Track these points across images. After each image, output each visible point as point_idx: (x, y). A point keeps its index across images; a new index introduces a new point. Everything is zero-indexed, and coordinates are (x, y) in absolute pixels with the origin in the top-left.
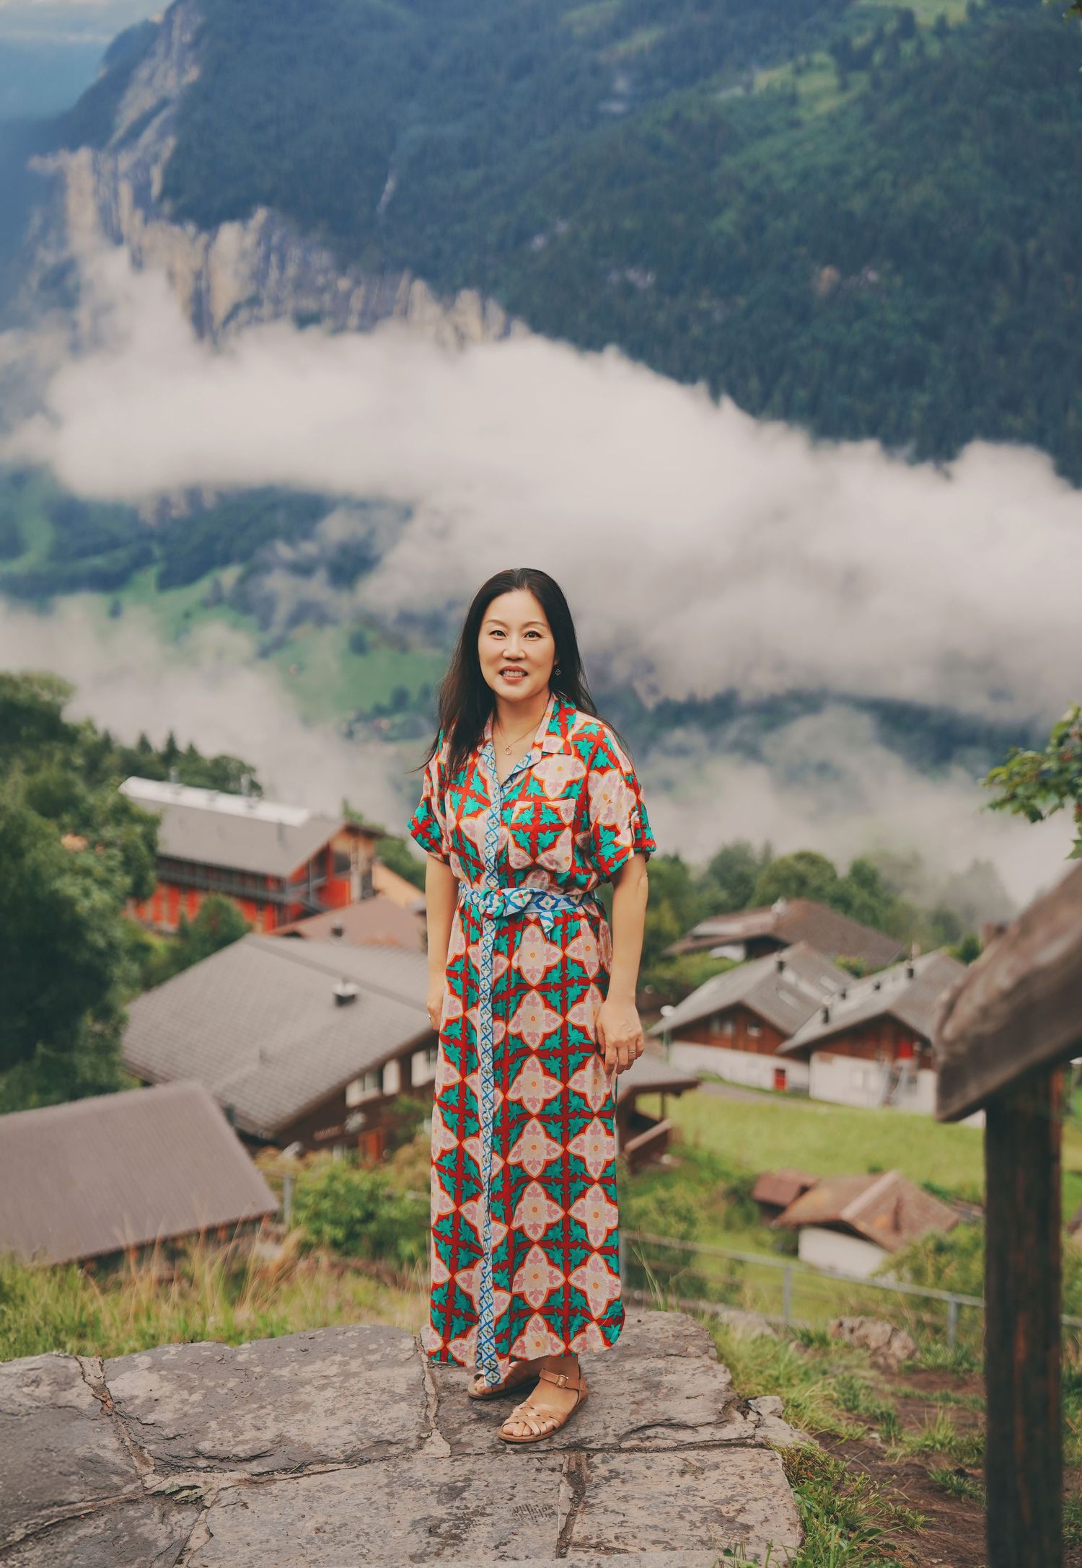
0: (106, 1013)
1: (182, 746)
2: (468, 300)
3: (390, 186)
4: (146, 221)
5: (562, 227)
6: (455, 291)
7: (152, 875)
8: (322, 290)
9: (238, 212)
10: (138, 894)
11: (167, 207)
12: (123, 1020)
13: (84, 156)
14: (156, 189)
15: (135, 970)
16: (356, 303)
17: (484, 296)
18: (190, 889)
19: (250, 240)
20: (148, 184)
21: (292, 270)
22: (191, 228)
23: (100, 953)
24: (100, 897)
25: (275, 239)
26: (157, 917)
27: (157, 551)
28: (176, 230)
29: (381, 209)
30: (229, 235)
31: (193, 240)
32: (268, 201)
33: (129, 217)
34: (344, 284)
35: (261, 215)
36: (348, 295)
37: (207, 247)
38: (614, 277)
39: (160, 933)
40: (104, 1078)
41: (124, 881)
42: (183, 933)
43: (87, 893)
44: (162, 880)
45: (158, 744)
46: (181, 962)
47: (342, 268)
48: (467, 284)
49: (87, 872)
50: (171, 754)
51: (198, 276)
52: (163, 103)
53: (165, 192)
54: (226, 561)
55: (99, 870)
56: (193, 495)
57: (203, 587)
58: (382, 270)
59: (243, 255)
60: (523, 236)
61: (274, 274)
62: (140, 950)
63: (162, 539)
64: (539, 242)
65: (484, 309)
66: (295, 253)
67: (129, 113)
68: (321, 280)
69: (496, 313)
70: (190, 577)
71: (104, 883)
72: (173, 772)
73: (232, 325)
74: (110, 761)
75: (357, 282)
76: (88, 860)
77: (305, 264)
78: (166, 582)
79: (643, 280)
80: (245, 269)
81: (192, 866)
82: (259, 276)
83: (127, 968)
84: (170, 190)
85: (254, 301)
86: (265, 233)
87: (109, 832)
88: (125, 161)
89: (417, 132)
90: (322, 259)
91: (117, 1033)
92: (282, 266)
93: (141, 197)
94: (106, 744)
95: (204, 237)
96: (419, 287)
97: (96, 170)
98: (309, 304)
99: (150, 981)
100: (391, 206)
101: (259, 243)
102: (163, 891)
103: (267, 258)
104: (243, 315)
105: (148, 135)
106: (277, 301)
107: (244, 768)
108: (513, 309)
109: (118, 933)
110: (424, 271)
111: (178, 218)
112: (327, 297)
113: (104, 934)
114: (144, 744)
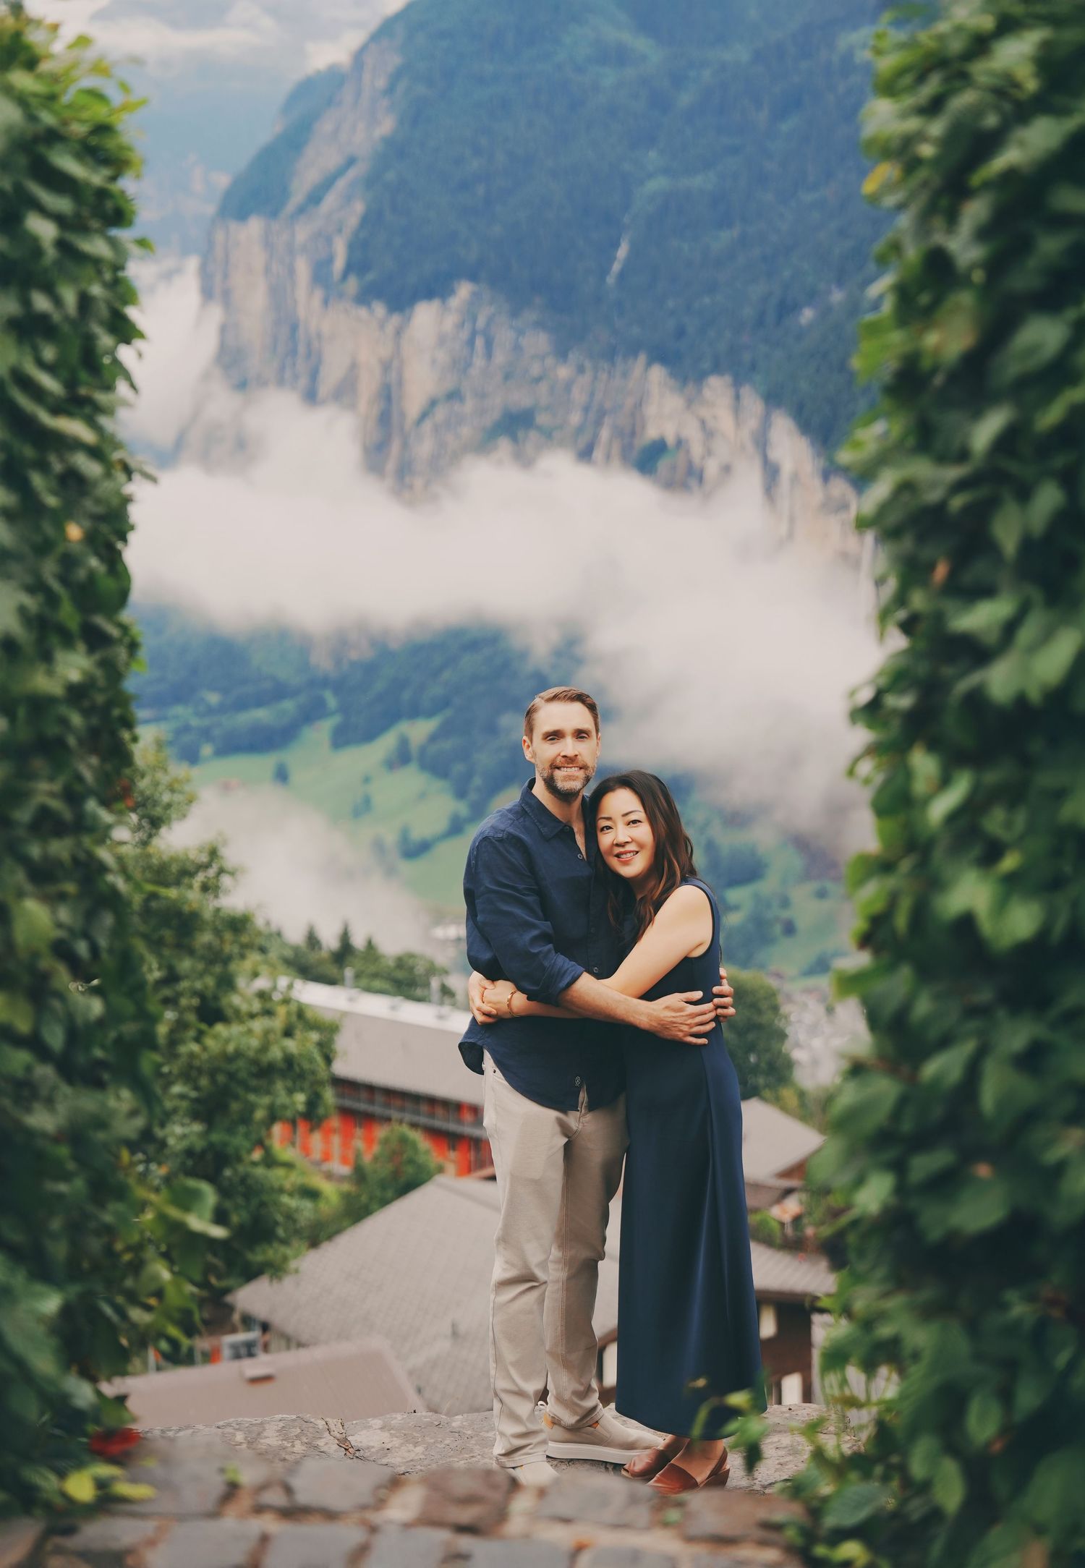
1: (358, 942)
2: (717, 388)
3: (622, 252)
4: (326, 302)
5: (837, 296)
6: (701, 378)
8: (538, 380)
9: (436, 289)
10: (312, 1116)
11: (352, 285)
13: (255, 226)
14: (339, 264)
16: (578, 396)
17: (737, 383)
18: (368, 1119)
19: (450, 321)
20: (330, 260)
21: (500, 357)
22: (379, 309)
25: (481, 322)
26: (326, 1154)
27: (331, 701)
28: (363, 312)
29: (611, 280)
30: (426, 317)
31: (382, 326)
32: (473, 277)
33: (306, 300)
34: (563, 372)
35: (464, 290)
36: (568, 386)
37: (399, 333)
39: (329, 1176)
42: (359, 1175)
44: (338, 1107)
47: (562, 353)
48: (717, 369)
50: (345, 951)
51: (386, 367)
52: (349, 162)
53: (349, 269)
54: (415, 712)
57: (386, 743)
58: (610, 355)
59: (442, 340)
60: (787, 308)
61: (479, 362)
62: (310, 1195)
63: (339, 686)
64: (806, 315)
65: (737, 397)
66: (504, 336)
67: (309, 174)
68: (535, 369)
69: (753, 404)
70: (370, 735)
72: (348, 975)
73: (427, 426)
75: (581, 370)
77: (517, 348)
78: (342, 738)
80: (442, 356)
81: (371, 1090)
82: (461, 365)
84: (356, 263)
85: (454, 395)
86: (470, 314)
88: (303, 233)
89: (657, 185)
90: (539, 342)
92: (488, 352)
93: (320, 274)
95: (395, 320)
96: (657, 373)
97: (268, 244)
98: (521, 398)
99: (320, 1236)
100: (622, 275)
101: (461, 325)
102: (335, 1122)
103: (471, 343)
104: (440, 413)
105: (330, 200)
106: (481, 395)
107: (431, 969)
108: (773, 398)
110: (661, 356)
111: (364, 298)
112: (543, 388)
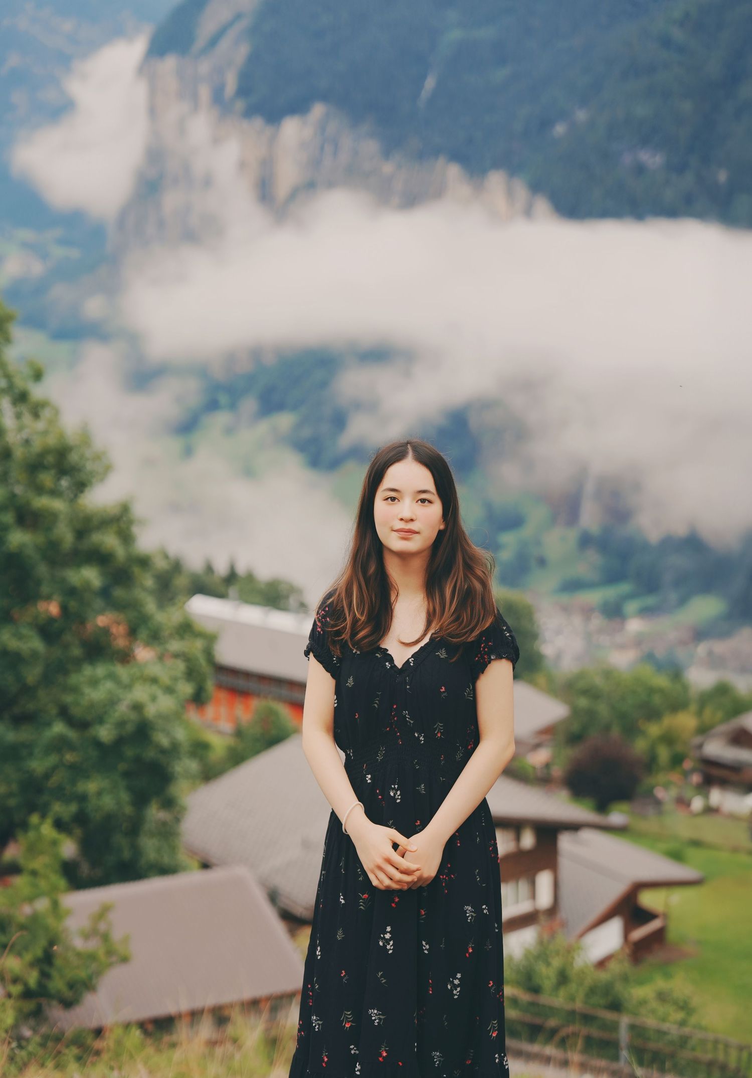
0: (169, 803)
1: (241, 569)
2: (496, 180)
3: (430, 83)
4: (222, 117)
5: (581, 115)
6: (484, 172)
7: (210, 685)
8: (369, 174)
9: (299, 108)
10: (198, 699)
11: (240, 105)
12: (183, 809)
13: (171, 61)
14: (230, 90)
15: (193, 765)
16: (398, 185)
17: (510, 176)
18: (245, 694)
19: (308, 132)
20: (224, 86)
21: (343, 158)
22: (258, 122)
23: (163, 751)
24: (166, 703)
25: (330, 131)
26: (216, 718)
28: (246, 124)
29: (421, 104)
30: (291, 128)
31: (260, 133)
32: (325, 97)
34: (388, 168)
35: (318, 110)
36: (391, 178)
37: (272, 139)
38: (627, 159)
39: (220, 733)
40: (166, 860)
41: (186, 689)
42: (239, 733)
43: (154, 699)
44: (220, 686)
45: (221, 568)
46: (236, 758)
47: (387, 153)
48: (496, 165)
49: (154, 681)
50: (232, 578)
51: (264, 164)
52: (238, 17)
53: (238, 93)
54: (281, 408)
55: (165, 679)
56: (256, 353)
58: (420, 156)
59: (302, 145)
60: (546, 124)
61: (328, 161)
62: (200, 748)
63: (229, 389)
64: (560, 129)
65: (510, 189)
66: (347, 143)
67: (208, 25)
68: (368, 167)
69: (521, 192)
71: (169, 690)
72: (233, 591)
74: (181, 582)
75: (399, 167)
76: (156, 670)
77: (355, 153)
79: (653, 159)
80: (303, 157)
81: (247, 675)
82: (315, 163)
83: (187, 765)
84: (243, 91)
85: (311, 185)
86: (322, 127)
87: (175, 646)
88: (204, 67)
89: (455, 35)
90: (371, 147)
91: (178, 820)
92: (335, 153)
93: (218, 97)
94: (177, 567)
95: (269, 130)
96: (453, 170)
97: (180, 75)
99: (209, 774)
100: (430, 100)
101: (315, 135)
102: (223, 695)
103: (322, 148)
104: (301, 197)
105: (225, 44)
106: (329, 185)
107: (293, 590)
108: (536, 187)
109: (181, 734)
110: (458, 156)
111: (248, 114)
112: (374, 180)
113: (168, 734)
114: (209, 569)
